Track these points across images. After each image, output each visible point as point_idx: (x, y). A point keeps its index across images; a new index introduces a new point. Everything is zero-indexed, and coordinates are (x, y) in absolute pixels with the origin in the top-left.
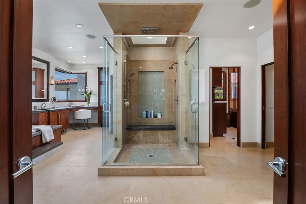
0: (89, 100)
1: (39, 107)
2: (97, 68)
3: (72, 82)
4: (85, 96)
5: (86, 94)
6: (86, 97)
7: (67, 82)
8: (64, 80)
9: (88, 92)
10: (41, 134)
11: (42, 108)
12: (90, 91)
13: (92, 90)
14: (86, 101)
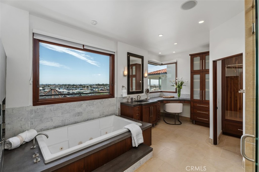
0: (179, 92)
1: (135, 99)
2: (190, 55)
3: (163, 72)
4: (176, 87)
5: (176, 85)
6: (176, 89)
7: (159, 72)
8: (157, 71)
9: (178, 83)
10: (131, 136)
11: (137, 99)
12: (180, 82)
13: (184, 80)
14: (176, 92)
